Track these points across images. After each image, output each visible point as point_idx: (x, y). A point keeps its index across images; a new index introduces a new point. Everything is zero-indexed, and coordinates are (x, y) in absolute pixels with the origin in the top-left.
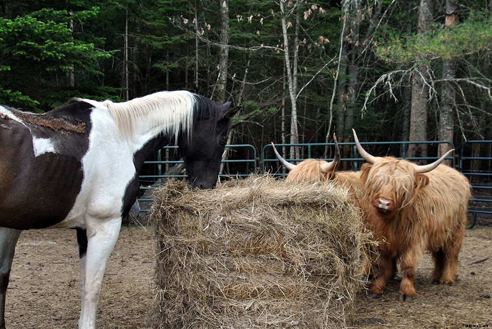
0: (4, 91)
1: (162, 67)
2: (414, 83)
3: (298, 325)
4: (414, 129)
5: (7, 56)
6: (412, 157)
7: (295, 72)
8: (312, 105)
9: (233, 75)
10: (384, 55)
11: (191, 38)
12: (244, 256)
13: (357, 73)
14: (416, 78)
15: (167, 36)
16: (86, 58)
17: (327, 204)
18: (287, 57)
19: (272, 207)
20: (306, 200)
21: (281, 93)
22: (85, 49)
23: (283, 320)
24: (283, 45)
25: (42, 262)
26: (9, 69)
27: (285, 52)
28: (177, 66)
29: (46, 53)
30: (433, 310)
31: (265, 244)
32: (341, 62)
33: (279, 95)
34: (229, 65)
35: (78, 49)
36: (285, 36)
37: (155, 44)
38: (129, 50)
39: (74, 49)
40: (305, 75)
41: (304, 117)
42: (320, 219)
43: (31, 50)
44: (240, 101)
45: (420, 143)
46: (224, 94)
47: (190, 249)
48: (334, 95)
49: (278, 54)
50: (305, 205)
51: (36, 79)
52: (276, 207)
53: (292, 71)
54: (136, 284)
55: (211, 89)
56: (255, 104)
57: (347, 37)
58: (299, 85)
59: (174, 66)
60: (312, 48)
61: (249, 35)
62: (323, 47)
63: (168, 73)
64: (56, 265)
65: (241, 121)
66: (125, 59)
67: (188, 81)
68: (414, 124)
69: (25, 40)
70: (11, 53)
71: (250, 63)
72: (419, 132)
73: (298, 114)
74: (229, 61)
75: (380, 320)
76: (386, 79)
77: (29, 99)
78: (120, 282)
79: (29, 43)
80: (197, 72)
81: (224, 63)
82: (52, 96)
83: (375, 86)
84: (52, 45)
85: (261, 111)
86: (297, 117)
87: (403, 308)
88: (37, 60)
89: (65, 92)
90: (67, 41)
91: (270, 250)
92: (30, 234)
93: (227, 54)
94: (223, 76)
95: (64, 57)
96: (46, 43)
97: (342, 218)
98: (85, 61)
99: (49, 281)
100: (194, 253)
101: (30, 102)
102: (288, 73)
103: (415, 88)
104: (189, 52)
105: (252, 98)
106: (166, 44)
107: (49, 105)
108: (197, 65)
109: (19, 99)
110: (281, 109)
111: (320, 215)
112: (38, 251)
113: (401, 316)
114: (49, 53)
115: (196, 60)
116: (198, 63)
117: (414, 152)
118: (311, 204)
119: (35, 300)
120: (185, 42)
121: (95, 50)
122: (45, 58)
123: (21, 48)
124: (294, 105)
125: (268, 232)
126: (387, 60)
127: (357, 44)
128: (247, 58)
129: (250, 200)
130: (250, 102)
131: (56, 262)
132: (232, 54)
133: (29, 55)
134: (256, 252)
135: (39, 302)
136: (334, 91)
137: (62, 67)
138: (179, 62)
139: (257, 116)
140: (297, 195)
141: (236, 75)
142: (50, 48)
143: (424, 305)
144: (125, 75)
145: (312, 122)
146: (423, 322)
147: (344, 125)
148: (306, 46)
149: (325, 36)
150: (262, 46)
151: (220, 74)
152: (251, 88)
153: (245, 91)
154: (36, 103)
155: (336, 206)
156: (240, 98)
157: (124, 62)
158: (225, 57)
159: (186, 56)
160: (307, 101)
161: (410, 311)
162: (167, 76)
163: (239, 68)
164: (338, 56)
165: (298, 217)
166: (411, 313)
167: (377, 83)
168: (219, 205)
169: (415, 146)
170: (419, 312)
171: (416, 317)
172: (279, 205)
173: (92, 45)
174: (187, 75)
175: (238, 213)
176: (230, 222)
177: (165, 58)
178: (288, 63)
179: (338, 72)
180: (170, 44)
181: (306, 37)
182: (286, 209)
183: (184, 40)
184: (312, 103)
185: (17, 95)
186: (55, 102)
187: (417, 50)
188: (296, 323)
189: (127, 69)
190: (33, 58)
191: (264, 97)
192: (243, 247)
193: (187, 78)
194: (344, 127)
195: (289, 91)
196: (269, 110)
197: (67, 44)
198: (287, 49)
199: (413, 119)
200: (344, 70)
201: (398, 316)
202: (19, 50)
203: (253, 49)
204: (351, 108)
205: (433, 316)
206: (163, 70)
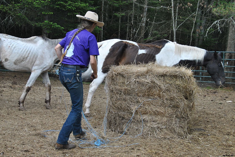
0: (50, 23)
1: (118, 15)
2: (230, 25)
3: (165, 128)
4: (229, 46)
5: (52, 8)
6: (228, 59)
7: (176, 19)
8: (183, 34)
9: (148, 19)
10: (215, 12)
11: (131, 2)
12: (143, 97)
13: (205, 20)
14: (231, 23)
15: (120, 1)
16: (85, 10)
17: (181, 76)
18: (173, 12)
19: (157, 76)
20: (172, 74)
21: (170, 28)
22: (84, 6)
23: (158, 125)
24: (171, 6)
25: (61, 95)
26: (52, 13)
27: (172, 10)
28: (124, 15)
29: (68, 7)
30: (229, 127)
31: (153, 92)
32: (197, 15)
33: (168, 29)
34: (147, 15)
35: (81, 6)
36: (172, 2)
37: (115, 4)
38: (104, 7)
39: (80, 6)
40: (180, 20)
41: (180, 39)
42: (178, 82)
43: (62, 5)
44: (151, 31)
45: (232, 53)
46: (144, 27)
47: (121, 92)
48: (193, 29)
49: (169, 11)
50: (171, 76)
51: (63, 18)
52: (159, 76)
53: (175, 18)
54: (99, 107)
55: (139, 25)
56: (157, 32)
57: (201, 3)
58: (178, 25)
59: (123, 15)
60: (185, 8)
61: (157, 2)
62: (189, 8)
63: (120, 18)
64: (67, 97)
65: (151, 40)
66: (102, 11)
67: (129, 21)
68: (229, 44)
69: (60, 1)
70: (53, 7)
71: (157, 14)
72: (231, 48)
73: (176, 37)
74: (147, 13)
75: (203, 130)
76: (217, 23)
77: (60, 26)
78: (93, 106)
79: (61, 3)
80: (133, 18)
81: (145, 14)
82: (70, 26)
83: (212, 26)
84: (71, 4)
85: (160, 36)
86: (176, 39)
87: (215, 125)
88: (64, 10)
89: (75, 24)
90: (77, 2)
91: (155, 95)
92: (58, 84)
93: (147, 10)
94: (144, 19)
95: (75, 9)
96: (68, 3)
97: (188, 83)
98: (84, 11)
99: (63, 104)
100: (122, 93)
101: (60, 28)
102: (173, 19)
103: (231, 27)
104: (130, 8)
105: (156, 30)
106: (120, 5)
107: (68, 30)
108: (133, 14)
109: (56, 27)
110: (169, 35)
111: (178, 81)
112: (60, 91)
113: (213, 128)
114: (69, 7)
115: (133, 12)
116: (134, 13)
117: (229, 57)
118: (174, 76)
119: (56, 111)
120: (128, 4)
121: (89, 6)
122: (67, 9)
123: (58, 5)
124: (175, 33)
125: (154, 87)
126: (216, 14)
127: (205, 7)
128: (156, 12)
129: (147, 72)
130: (155, 32)
131: (67, 96)
132: (149, 10)
133: (61, 8)
134: (149, 95)
135: (58, 111)
136: (193, 28)
137: (75, 13)
138: (125, 13)
139: (158, 38)
140: (168, 71)
141: (149, 19)
142: (69, 5)
143: (225, 125)
144: (102, 18)
145: (183, 41)
146: (223, 132)
147: (198, 43)
148: (181, 7)
149: (191, 3)
150: (162, 6)
151: (143, 19)
152: (157, 25)
153: (153, 26)
154: (63, 28)
155: (185, 77)
156: (151, 30)
157: (101, 12)
158: (145, 11)
159: (128, 10)
160: (181, 32)
161: (218, 126)
162: (120, 19)
163: (152, 16)
164: (196, 12)
165: (168, 81)
166: (218, 128)
167: (212, 25)
168: (134, 74)
169: (229, 54)
170: (222, 127)
171: (220, 129)
172: (160, 75)
173: (87, 4)
174: (128, 19)
175: (142, 78)
176: (138, 82)
177: (120, 11)
178: (173, 15)
179: (195, 19)
180: (122, 5)
181: (182, 3)
182: (162, 78)
183: (128, 3)
184: (183, 33)
185: (55, 24)
186: (71, 28)
187: (231, 9)
188: (164, 127)
189: (103, 15)
190: (62, 9)
191: (162, 29)
192: (143, 92)
193: (128, 20)
194: (198, 44)
195: (173, 27)
196: (164, 35)
197: (77, 3)
198: (173, 8)
199: (229, 41)
200: (199, 18)
201: (212, 129)
202: (57, 6)
203: (158, 8)
204: (202, 36)
205: (228, 130)
206: (118, 16)
